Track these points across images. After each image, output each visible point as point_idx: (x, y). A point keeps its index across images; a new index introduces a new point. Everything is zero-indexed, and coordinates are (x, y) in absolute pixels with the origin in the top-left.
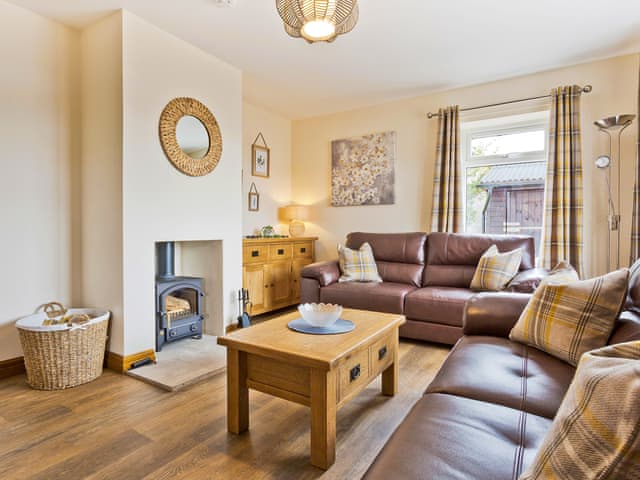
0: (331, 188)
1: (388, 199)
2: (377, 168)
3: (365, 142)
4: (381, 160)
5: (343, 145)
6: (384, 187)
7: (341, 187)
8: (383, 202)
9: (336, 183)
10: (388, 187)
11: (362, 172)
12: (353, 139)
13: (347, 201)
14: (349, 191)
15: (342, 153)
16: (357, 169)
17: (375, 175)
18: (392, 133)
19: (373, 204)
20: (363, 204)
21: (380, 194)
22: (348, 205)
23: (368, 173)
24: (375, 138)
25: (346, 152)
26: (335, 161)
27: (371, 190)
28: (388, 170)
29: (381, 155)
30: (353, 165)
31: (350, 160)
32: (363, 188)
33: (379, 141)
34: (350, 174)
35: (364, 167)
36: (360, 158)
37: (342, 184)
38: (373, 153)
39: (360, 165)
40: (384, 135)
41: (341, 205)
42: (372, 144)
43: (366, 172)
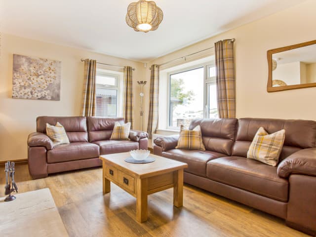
0: (12, 86)
1: (56, 98)
2: (49, 79)
3: (42, 62)
4: (52, 75)
5: (24, 60)
6: (54, 90)
7: (21, 87)
8: (53, 99)
9: (17, 82)
10: (56, 91)
11: (39, 79)
12: (32, 58)
13: (26, 96)
14: (28, 90)
15: (23, 64)
16: (35, 77)
17: (48, 83)
18: (60, 62)
19: (47, 100)
20: (39, 99)
21: (51, 94)
22: (27, 98)
23: (43, 81)
24: (48, 62)
25: (26, 65)
26: (16, 68)
27: (45, 91)
28: (57, 82)
29: (53, 73)
30: (32, 74)
31: (30, 70)
32: (39, 89)
33: (52, 64)
34: (29, 79)
35: (40, 77)
36: (37, 71)
37: (22, 84)
38: (48, 70)
39: (38, 76)
40: (55, 61)
41: (21, 98)
42: (46, 65)
43: (41, 80)
